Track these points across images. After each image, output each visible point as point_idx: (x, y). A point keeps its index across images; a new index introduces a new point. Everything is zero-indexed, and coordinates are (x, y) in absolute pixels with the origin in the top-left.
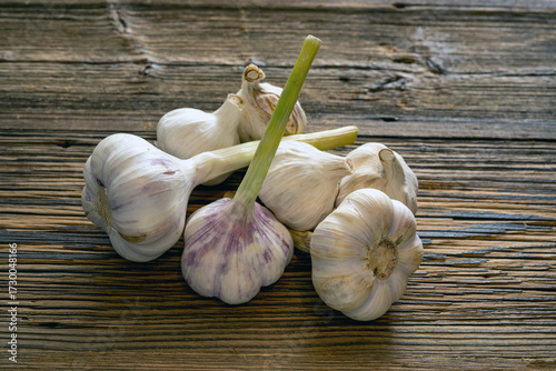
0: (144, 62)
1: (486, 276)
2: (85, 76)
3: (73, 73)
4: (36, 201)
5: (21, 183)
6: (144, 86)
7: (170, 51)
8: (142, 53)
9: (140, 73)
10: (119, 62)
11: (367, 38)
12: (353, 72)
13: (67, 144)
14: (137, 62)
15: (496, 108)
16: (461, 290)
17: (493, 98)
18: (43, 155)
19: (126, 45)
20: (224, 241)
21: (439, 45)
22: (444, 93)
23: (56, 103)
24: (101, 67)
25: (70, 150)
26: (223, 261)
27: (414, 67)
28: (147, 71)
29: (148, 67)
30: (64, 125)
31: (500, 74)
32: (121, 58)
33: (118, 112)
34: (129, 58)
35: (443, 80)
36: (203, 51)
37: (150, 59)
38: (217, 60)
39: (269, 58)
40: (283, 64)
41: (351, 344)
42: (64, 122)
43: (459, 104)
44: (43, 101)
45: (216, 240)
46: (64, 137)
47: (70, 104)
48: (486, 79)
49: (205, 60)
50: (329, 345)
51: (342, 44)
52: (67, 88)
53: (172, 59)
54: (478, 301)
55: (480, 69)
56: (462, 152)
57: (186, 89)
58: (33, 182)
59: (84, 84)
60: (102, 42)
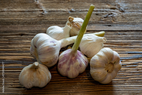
0: (42, 11)
1: (138, 70)
2: (26, 15)
3: (23, 14)
4: (14, 52)
5: (10, 46)
6: (42, 18)
7: (49, 7)
8: (42, 8)
9: (41, 14)
10: (35, 11)
11: (103, 2)
12: (99, 12)
13: (22, 35)
14: (40, 11)
15: (139, 22)
16: (131, 74)
17: (137, 19)
18: (15, 38)
19: (37, 6)
20: (69, 61)
21: (122, 4)
22: (124, 18)
23: (19, 23)
24: (31, 12)
25: (23, 36)
26: (68, 67)
27: (116, 10)
28: (43, 13)
29: (43, 12)
30: (21, 29)
31: (139, 12)
32: (36, 10)
33: (35, 25)
34: (38, 10)
35: (124, 14)
36: (58, 7)
37: (44, 10)
38: (62, 10)
39: (76, 9)
40: (80, 10)
41: (102, 91)
43: (128, 21)
44: (15, 22)
45: (67, 61)
46: (21, 33)
47: (22, 23)
48: (135, 13)
49: (59, 10)
50: (96, 91)
51: (96, 4)
52: (21, 19)
53: (50, 10)
54: (136, 77)
55: (134, 11)
56: (130, 35)
57: (54, 18)
58: (13, 46)
59: (26, 17)
60: (30, 5)
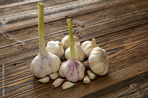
0: (19, 43)
1: (118, 60)
2: (7, 50)
3: (4, 50)
4: (17, 78)
5: (11, 76)
6: (23, 48)
7: (23, 39)
8: (17, 41)
9: (20, 45)
10: (13, 45)
11: (64, 25)
12: (66, 32)
13: (15, 65)
14: (17, 44)
15: (98, 30)
16: (116, 64)
17: (96, 29)
18: (11, 68)
19: (12, 41)
20: (75, 67)
21: (80, 22)
22: (87, 31)
23: (5, 58)
24: (10, 47)
25: (16, 66)
27: (77, 28)
28: (21, 45)
29: (21, 44)
30: (11, 61)
31: (95, 24)
32: (13, 44)
33: (21, 55)
34: (15, 43)
35: (85, 28)
36: (31, 37)
37: (20, 42)
38: (36, 38)
39: (46, 34)
40: (50, 35)
41: (104, 80)
42: (11, 60)
43: (91, 32)
44: (1, 58)
46: (13, 63)
47: (8, 57)
48: (93, 26)
49: (33, 39)
50: (100, 82)
51: (60, 27)
52: (5, 54)
53: (25, 41)
54: (120, 65)
55: (90, 24)
56: (98, 40)
57: (33, 46)
58: (13, 75)
59: (8, 52)
60: (6, 42)
